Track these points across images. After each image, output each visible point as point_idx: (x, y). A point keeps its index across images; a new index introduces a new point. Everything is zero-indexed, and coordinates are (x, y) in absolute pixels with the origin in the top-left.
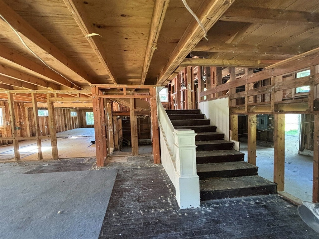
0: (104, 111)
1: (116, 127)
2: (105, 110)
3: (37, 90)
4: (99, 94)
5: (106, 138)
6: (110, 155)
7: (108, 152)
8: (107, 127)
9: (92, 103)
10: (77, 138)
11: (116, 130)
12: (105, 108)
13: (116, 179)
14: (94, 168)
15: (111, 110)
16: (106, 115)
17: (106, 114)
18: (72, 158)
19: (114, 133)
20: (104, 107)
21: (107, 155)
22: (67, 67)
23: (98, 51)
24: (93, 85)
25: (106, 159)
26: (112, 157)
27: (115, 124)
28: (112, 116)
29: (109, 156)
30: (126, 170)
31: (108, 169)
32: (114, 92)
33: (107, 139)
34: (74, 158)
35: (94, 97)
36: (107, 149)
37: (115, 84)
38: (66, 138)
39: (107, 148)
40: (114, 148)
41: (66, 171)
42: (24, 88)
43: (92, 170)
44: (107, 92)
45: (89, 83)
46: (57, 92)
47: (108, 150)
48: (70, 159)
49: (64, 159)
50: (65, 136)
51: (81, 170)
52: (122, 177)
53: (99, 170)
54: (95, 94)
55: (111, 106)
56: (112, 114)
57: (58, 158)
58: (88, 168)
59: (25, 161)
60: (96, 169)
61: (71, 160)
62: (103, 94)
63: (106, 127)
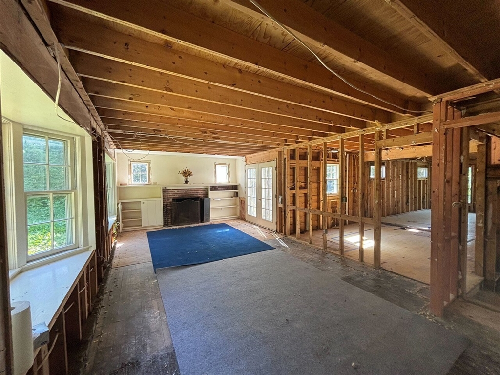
0: (461, 165)
1: (493, 215)
2: (462, 160)
3: (365, 128)
4: (446, 119)
5: (460, 241)
6: (465, 296)
7: (461, 283)
8: (463, 211)
9: (431, 146)
10: (418, 231)
11: (493, 223)
12: (462, 157)
13: (457, 362)
14: (422, 313)
15: (484, 160)
16: (464, 178)
17: (463, 173)
18: (398, 274)
19: (485, 233)
20: (461, 154)
21: (458, 292)
22: (385, 74)
23: (416, 18)
24: (436, 97)
25: (454, 301)
26: (468, 302)
27: (491, 205)
28: (486, 178)
29: (462, 297)
30: (489, 353)
31: (450, 328)
32: (491, 105)
33: (461, 247)
34: (401, 275)
35: (436, 131)
36: (458, 274)
37: (482, 80)
38: (403, 228)
39: (460, 273)
40: (483, 278)
41: (382, 297)
42: (352, 128)
43: (419, 316)
44: (471, 110)
45: (428, 95)
46: (387, 127)
47: (461, 277)
48: (394, 275)
49: (386, 272)
50: (401, 224)
51: (402, 306)
52: (472, 366)
53: (430, 322)
54: (439, 122)
55: (487, 148)
56: (486, 174)
57: (380, 268)
58: (414, 307)
59: (347, 258)
60: (426, 316)
61: (396, 277)
62: (462, 116)
63: (460, 209)
